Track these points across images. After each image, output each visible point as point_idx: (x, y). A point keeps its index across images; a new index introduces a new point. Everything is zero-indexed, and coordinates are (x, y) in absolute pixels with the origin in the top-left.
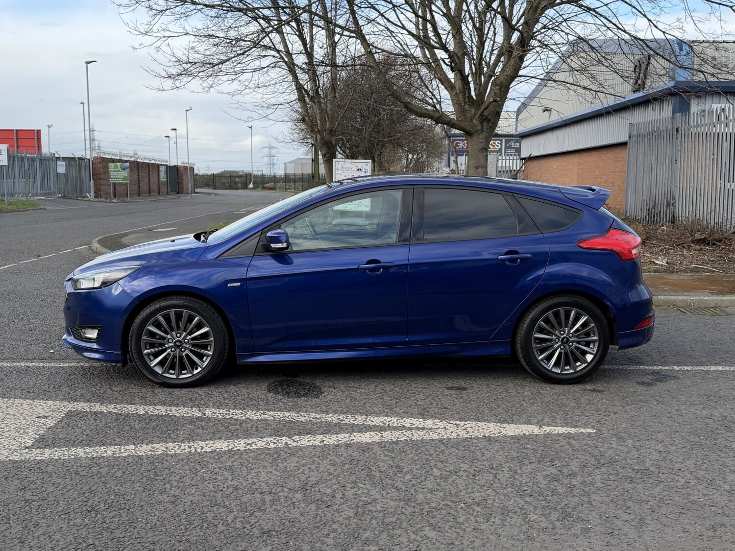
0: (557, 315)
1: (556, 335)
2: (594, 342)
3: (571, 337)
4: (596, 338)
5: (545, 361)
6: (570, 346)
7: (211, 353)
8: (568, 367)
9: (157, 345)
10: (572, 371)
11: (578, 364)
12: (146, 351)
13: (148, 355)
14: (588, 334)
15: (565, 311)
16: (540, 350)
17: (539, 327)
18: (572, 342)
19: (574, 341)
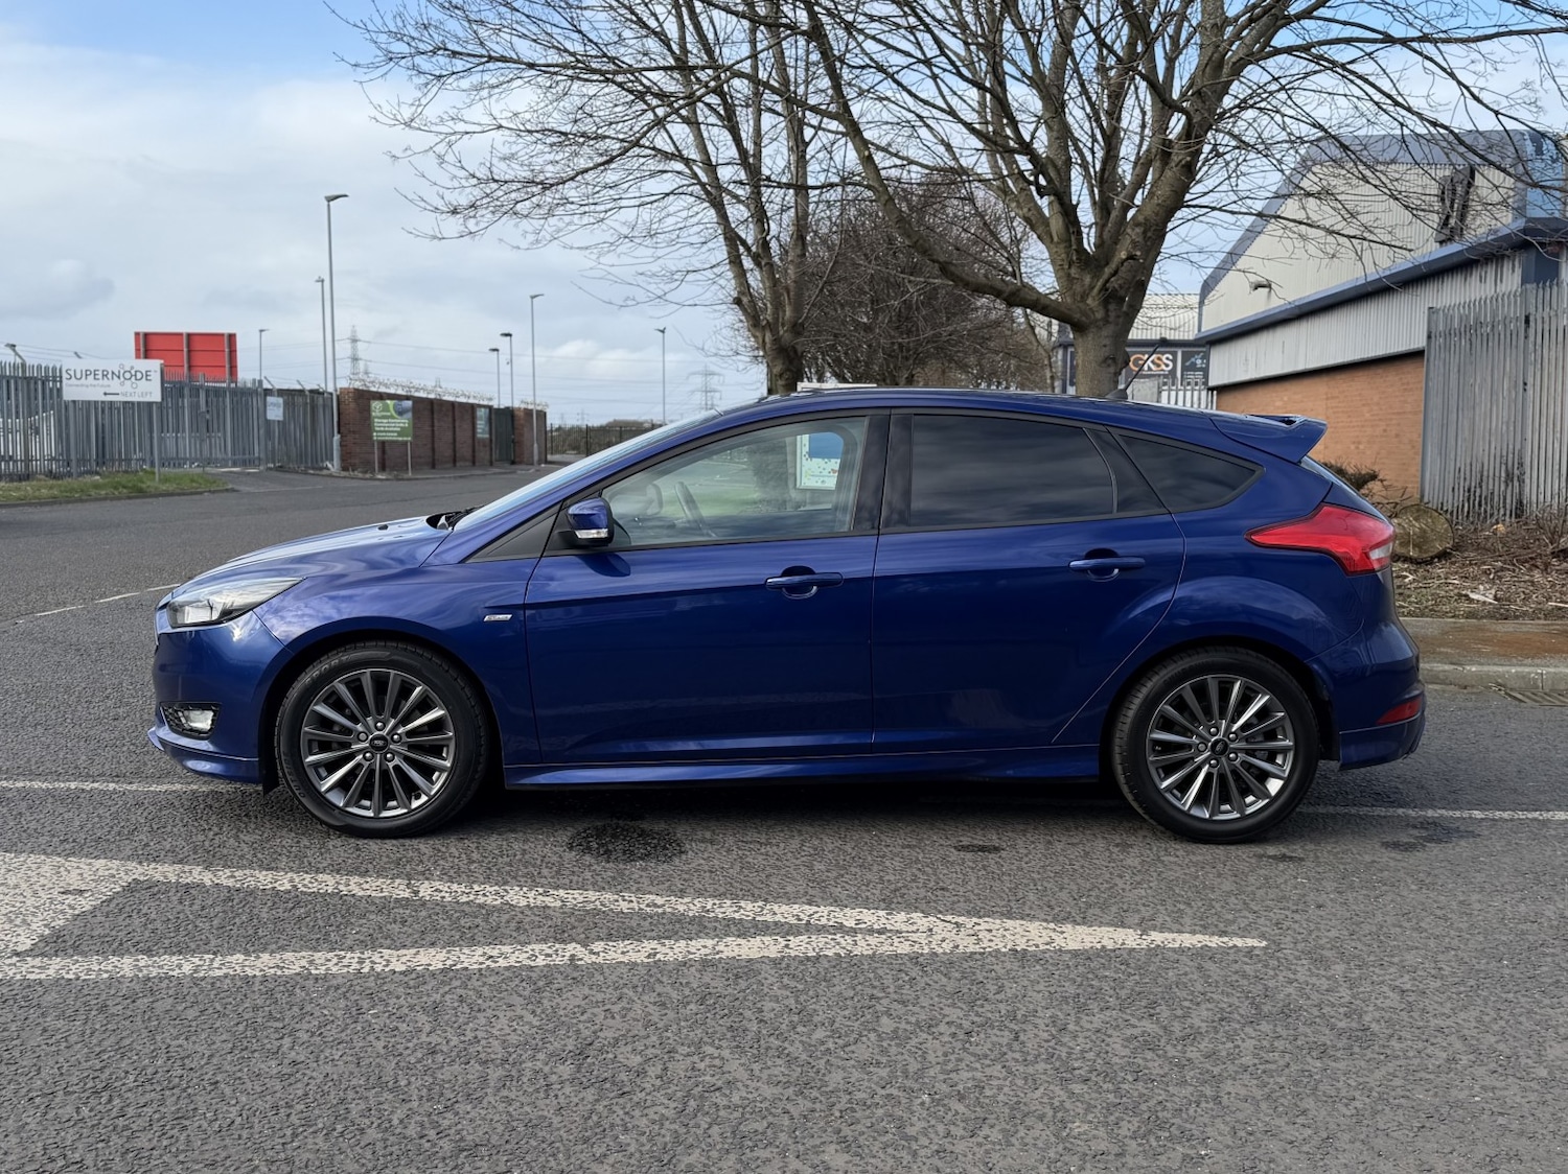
0: (1201, 692)
1: (1199, 736)
2: (1284, 751)
3: (1233, 741)
4: (1288, 743)
5: (1175, 791)
6: (1229, 759)
7: (448, 764)
8: (1228, 807)
9: (335, 745)
10: (1236, 815)
11: (1250, 799)
12: (311, 759)
13: (316, 765)
14: (1271, 735)
15: (1220, 682)
16: (1164, 768)
17: (1162, 716)
18: (1235, 751)
19: (1241, 750)
